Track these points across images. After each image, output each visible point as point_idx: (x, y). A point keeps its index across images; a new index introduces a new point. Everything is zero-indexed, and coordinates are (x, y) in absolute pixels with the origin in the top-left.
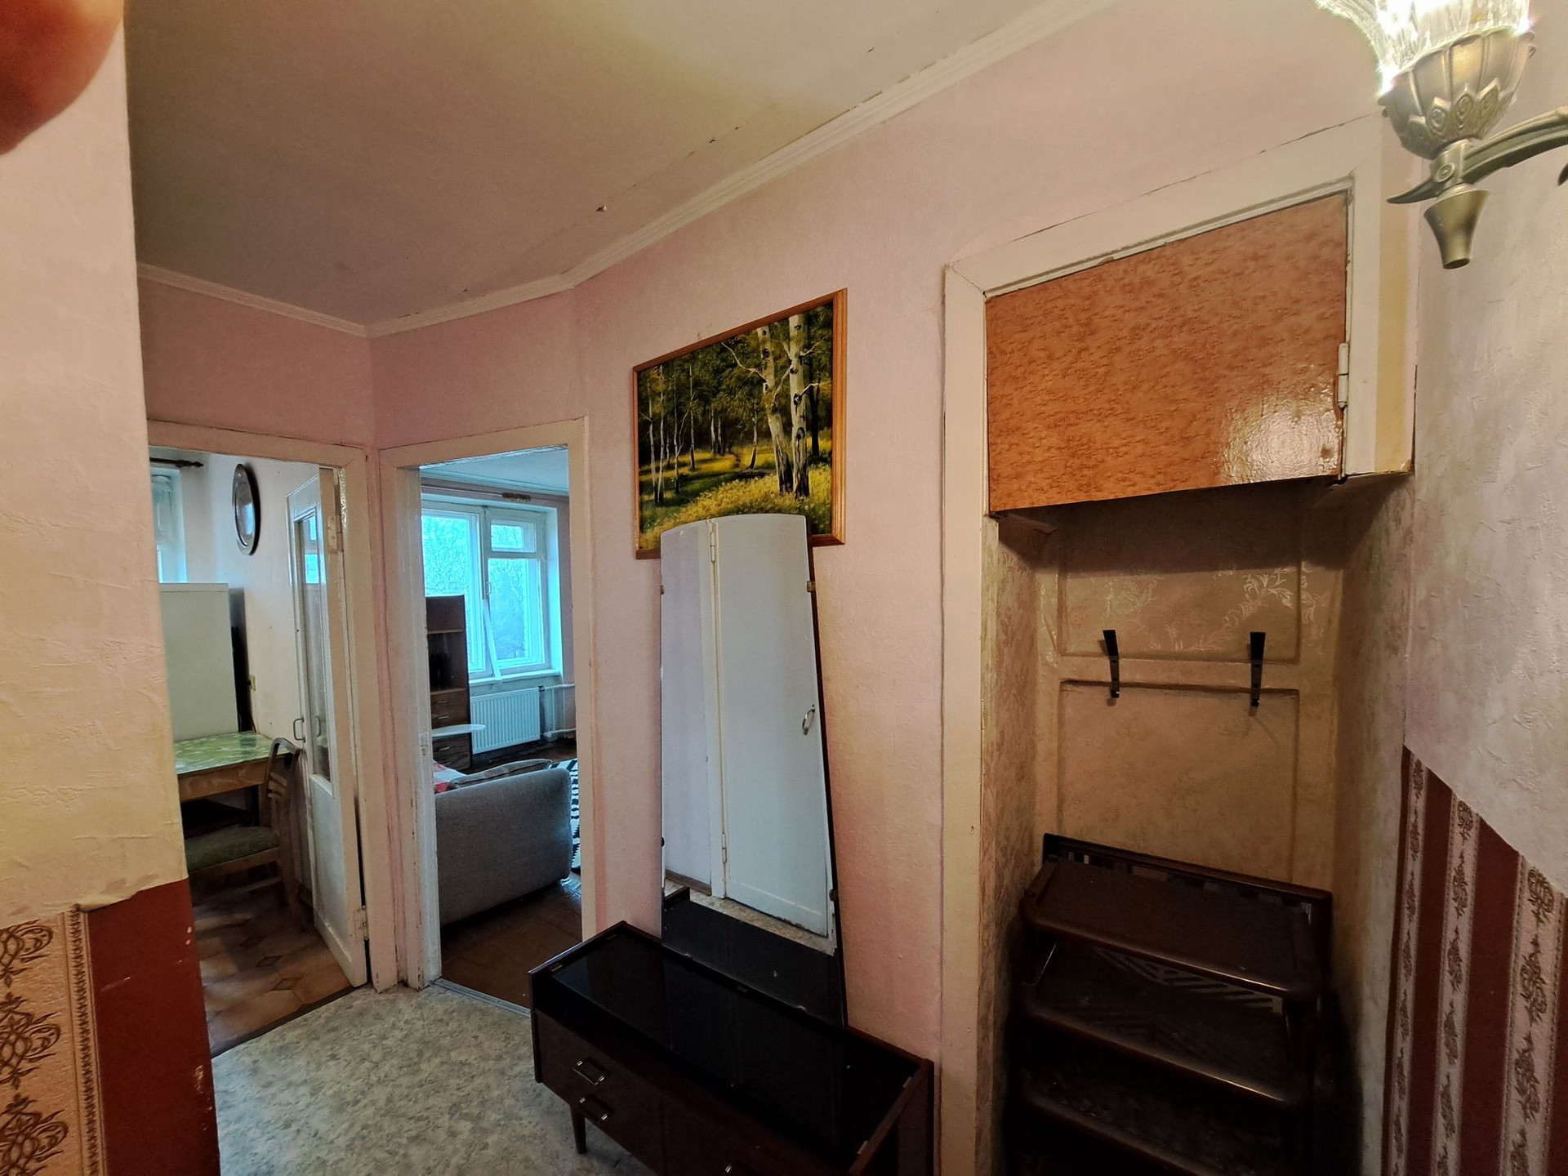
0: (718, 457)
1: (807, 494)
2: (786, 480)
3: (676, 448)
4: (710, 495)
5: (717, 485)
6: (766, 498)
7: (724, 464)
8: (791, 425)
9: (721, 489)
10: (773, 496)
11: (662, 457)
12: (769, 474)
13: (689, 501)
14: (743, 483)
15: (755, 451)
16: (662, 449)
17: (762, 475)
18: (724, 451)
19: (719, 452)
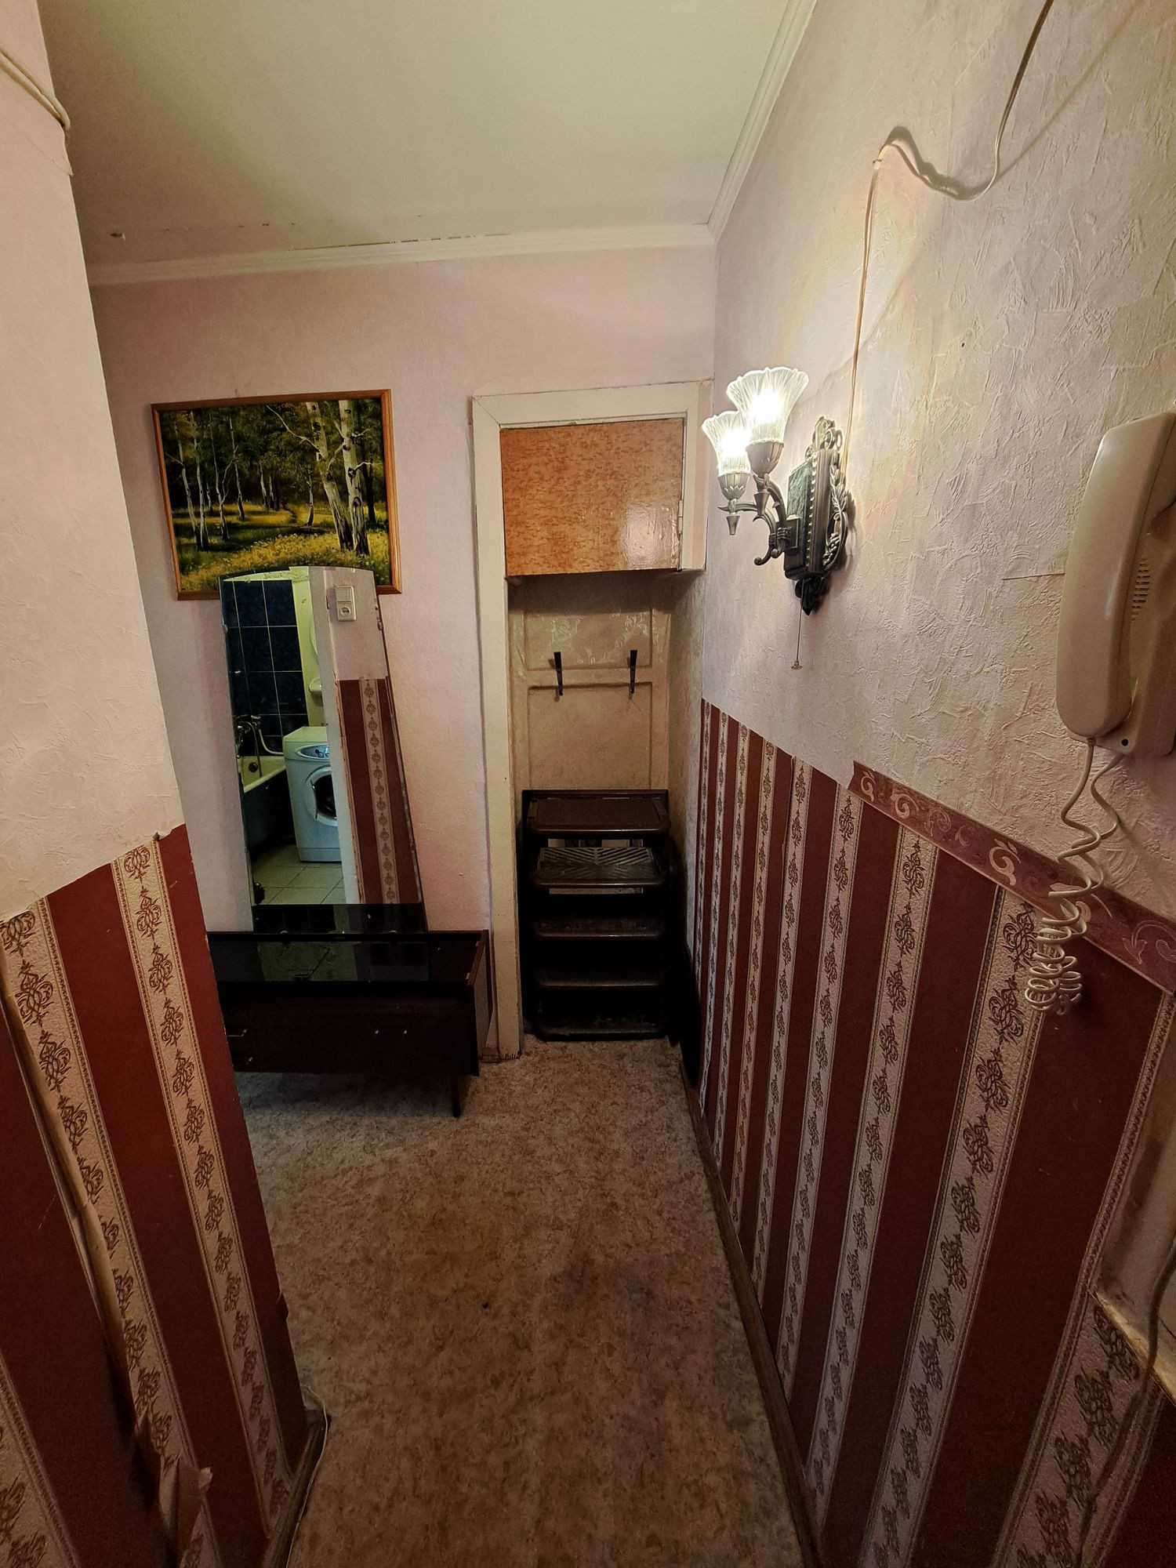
0: (271, 511)
1: (367, 552)
2: (346, 539)
3: (219, 496)
4: (266, 545)
5: (274, 536)
6: (327, 552)
7: (280, 518)
8: (347, 493)
9: (278, 541)
10: (334, 551)
11: (201, 502)
12: (328, 533)
13: (242, 549)
14: (302, 537)
15: (312, 510)
16: (201, 495)
17: (321, 533)
18: (278, 506)
19: (272, 507)
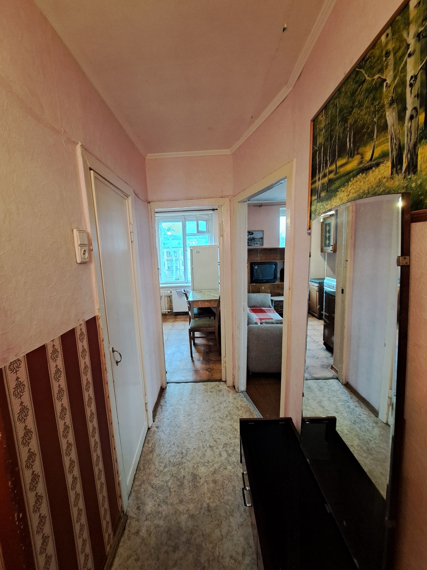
0: (350, 160)
2: (397, 164)
3: (328, 161)
4: (344, 189)
5: (348, 181)
6: (380, 183)
7: (354, 164)
9: (350, 183)
10: (385, 180)
11: (321, 171)
12: (383, 162)
13: (332, 196)
14: (364, 175)
15: (374, 146)
16: (322, 165)
17: (378, 165)
18: (354, 153)
19: (351, 156)
